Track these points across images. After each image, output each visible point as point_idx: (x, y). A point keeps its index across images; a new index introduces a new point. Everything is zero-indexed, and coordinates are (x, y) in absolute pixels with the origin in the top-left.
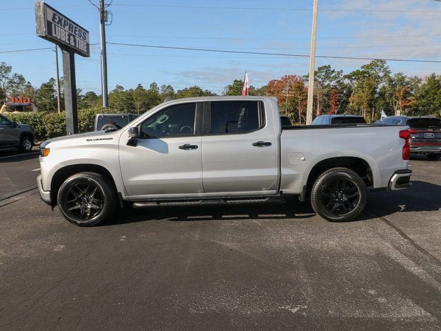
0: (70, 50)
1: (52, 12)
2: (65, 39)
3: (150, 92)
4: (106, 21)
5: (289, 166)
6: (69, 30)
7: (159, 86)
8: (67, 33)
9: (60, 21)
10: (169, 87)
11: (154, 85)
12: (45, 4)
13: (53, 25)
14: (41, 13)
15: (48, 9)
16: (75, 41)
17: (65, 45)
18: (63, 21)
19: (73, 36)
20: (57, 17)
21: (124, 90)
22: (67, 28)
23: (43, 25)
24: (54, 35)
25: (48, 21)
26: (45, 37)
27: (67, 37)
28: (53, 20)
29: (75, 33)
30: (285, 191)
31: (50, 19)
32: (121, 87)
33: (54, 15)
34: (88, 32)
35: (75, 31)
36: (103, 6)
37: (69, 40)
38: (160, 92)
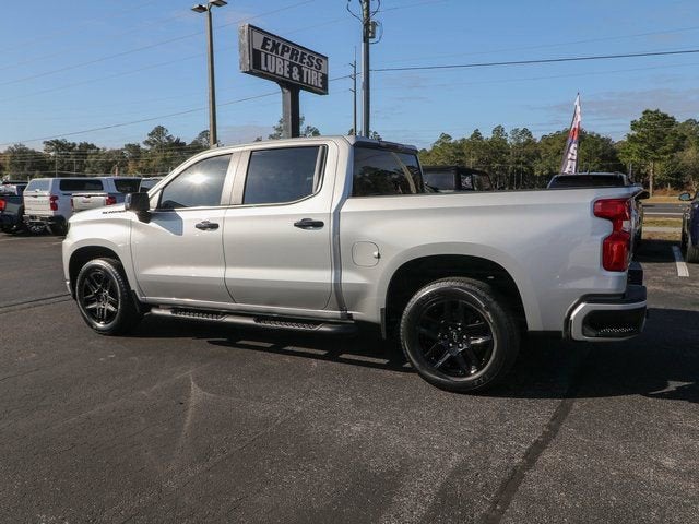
0: (292, 88)
1: (262, 36)
2: (282, 71)
3: (492, 141)
4: (373, 37)
5: (354, 267)
6: (291, 58)
7: (507, 131)
8: (287, 63)
9: (275, 46)
10: (525, 131)
11: (499, 130)
12: (250, 26)
13: (263, 55)
14: (245, 41)
15: (256, 34)
16: (301, 73)
17: (283, 81)
18: (280, 48)
19: (297, 65)
20: (271, 43)
21: (452, 141)
22: (287, 56)
23: (247, 57)
24: (263, 67)
25: (254, 50)
26: (250, 73)
27: (287, 69)
28: (263, 47)
29: (301, 62)
30: (356, 314)
31: (258, 46)
32: (448, 137)
33: (265, 40)
34: (326, 58)
35: (302, 58)
36: (368, 15)
37: (290, 72)
38: (510, 141)
